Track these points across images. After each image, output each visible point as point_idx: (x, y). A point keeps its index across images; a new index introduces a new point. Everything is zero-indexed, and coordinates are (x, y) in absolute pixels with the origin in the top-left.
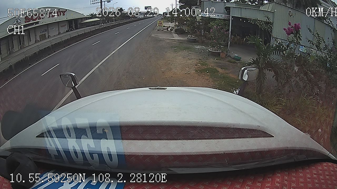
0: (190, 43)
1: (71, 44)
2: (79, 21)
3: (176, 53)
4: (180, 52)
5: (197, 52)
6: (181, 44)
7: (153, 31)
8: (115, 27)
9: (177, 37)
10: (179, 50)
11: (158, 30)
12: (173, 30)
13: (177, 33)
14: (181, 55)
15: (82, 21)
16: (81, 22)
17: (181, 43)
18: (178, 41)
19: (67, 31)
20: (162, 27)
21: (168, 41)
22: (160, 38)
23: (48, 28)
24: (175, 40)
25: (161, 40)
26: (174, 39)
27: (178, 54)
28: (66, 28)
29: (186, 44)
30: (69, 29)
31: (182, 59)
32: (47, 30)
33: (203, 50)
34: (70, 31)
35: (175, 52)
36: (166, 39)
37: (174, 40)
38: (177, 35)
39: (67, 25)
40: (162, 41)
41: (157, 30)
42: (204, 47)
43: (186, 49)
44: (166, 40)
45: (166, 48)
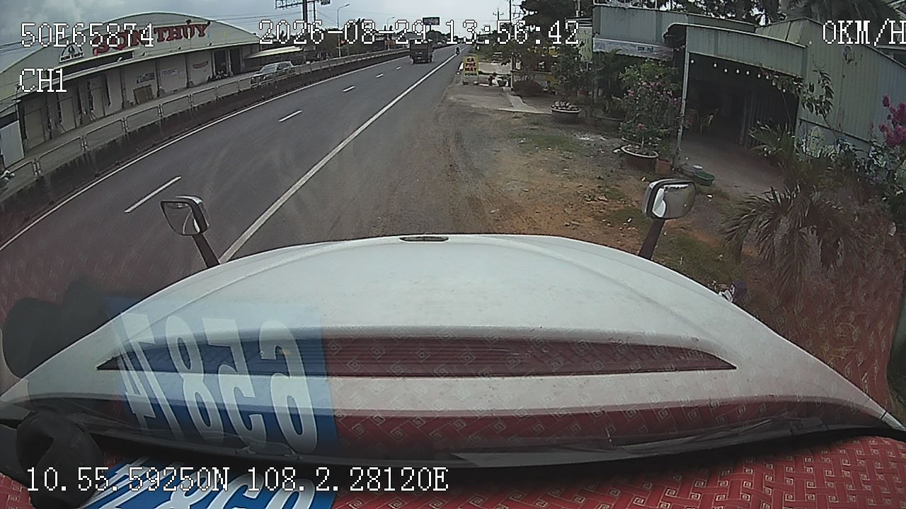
0: (562, 126)
1: (217, 118)
2: (244, 54)
3: (528, 156)
4: (537, 151)
5: (587, 154)
6: (536, 127)
7: (450, 86)
8: (344, 71)
9: (519, 106)
10: (534, 144)
11: (465, 84)
12: (507, 85)
13: (518, 93)
14: (541, 162)
15: (252, 53)
16: (250, 55)
17: (535, 124)
18: (525, 118)
19: (210, 80)
20: (476, 74)
21: (498, 117)
22: (473, 106)
23: (157, 70)
24: (516, 116)
25: (476, 114)
26: (514, 112)
27: (532, 159)
28: (209, 71)
29: (551, 127)
30: (217, 74)
31: (548, 175)
32: (155, 76)
33: (601, 146)
34: (219, 79)
35: (524, 152)
36: (490, 111)
37: (514, 115)
38: (518, 97)
39: (210, 63)
40: (481, 115)
41: (462, 84)
42: (602, 138)
43: (551, 142)
44: (491, 114)
45: (495, 138)
